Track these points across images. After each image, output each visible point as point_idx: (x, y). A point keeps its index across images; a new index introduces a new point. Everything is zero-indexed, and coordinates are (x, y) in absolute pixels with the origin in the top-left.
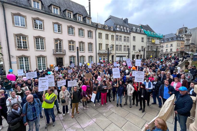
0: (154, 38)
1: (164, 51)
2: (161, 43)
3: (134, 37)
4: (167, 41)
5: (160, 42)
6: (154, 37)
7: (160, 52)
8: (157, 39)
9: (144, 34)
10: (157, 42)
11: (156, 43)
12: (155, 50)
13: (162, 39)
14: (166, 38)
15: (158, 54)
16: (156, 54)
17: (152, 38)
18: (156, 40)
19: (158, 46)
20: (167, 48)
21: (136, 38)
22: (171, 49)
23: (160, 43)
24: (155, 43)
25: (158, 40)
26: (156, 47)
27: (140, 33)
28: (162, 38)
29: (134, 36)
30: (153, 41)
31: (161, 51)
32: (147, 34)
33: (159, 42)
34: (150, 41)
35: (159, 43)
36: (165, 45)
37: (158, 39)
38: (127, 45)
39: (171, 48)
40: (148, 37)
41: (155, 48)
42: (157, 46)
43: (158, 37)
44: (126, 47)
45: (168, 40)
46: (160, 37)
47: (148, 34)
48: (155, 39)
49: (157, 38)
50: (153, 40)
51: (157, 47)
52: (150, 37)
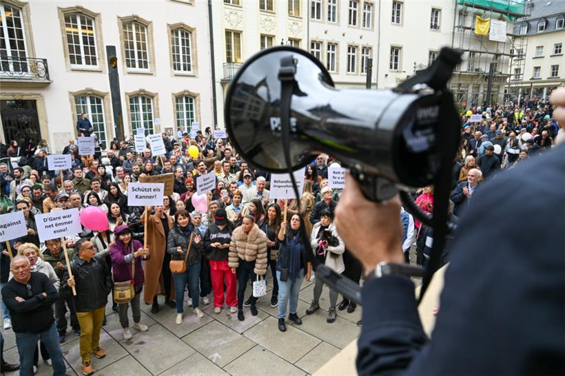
0: (488, 13)
1: (527, 76)
2: (515, 37)
3: (397, 5)
4: (542, 28)
5: (511, 33)
6: (486, 9)
7: (508, 79)
8: (501, 19)
10: (498, 30)
11: (491, 38)
12: (488, 71)
13: (519, 20)
14: (536, 14)
15: (498, 87)
16: (490, 87)
17: (476, 10)
18: (494, 22)
19: (501, 51)
20: (537, 63)
21: (407, 11)
22: (555, 68)
23: (510, 37)
24: (488, 37)
25: (504, 24)
26: (492, 56)
28: (521, 13)
30: (481, 29)
31: (510, 76)
33: (504, 32)
34: (469, 24)
35: (504, 38)
36: (530, 47)
37: (504, 16)
38: (361, 43)
39: (555, 61)
40: (460, 7)
41: (486, 60)
42: (495, 51)
43: (503, 9)
44: (359, 54)
45: (547, 23)
46: (513, 7)
48: (492, 17)
49: (499, 15)
50: (482, 22)
51: (497, 55)
52: (469, 9)
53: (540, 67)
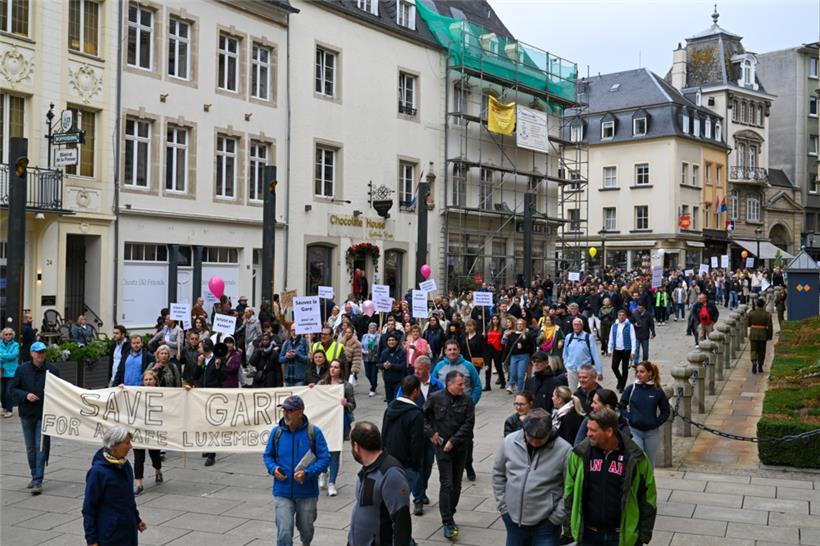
0: (510, 91)
1: (593, 226)
2: (565, 145)
3: (326, 57)
4: (609, 132)
5: (556, 135)
6: (505, 84)
7: (560, 229)
8: (534, 106)
9: (423, 37)
10: (533, 129)
11: (521, 143)
12: (520, 210)
13: (569, 112)
14: (597, 103)
15: (543, 246)
16: (528, 246)
17: (486, 84)
18: (522, 110)
19: (542, 171)
20: (609, 200)
21: (348, 70)
22: (642, 212)
23: (556, 145)
24: (513, 139)
25: (542, 117)
26: (525, 180)
27: (386, 21)
28: (571, 98)
29: (330, 42)
30: (499, 122)
31: (562, 222)
32: (444, 43)
33: (544, 132)
34: (475, 110)
35: (544, 146)
36: (593, 164)
37: (541, 102)
38: (247, 131)
39: (642, 198)
40: (455, 75)
41: (514, 188)
42: (529, 170)
43: (537, 87)
44: (243, 156)
45: (617, 122)
46: (555, 85)
47: (452, 47)
48: (518, 102)
49: (530, 98)
50: (500, 108)
51: (535, 179)
52: (473, 80)
53: (614, 209)
